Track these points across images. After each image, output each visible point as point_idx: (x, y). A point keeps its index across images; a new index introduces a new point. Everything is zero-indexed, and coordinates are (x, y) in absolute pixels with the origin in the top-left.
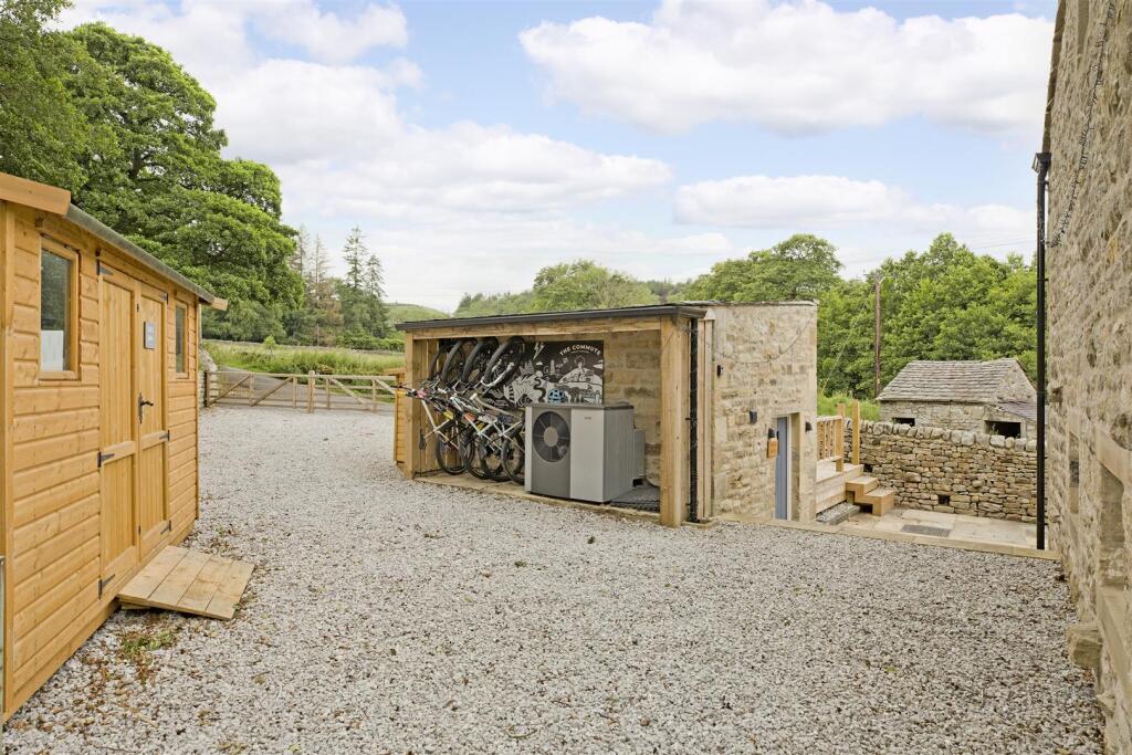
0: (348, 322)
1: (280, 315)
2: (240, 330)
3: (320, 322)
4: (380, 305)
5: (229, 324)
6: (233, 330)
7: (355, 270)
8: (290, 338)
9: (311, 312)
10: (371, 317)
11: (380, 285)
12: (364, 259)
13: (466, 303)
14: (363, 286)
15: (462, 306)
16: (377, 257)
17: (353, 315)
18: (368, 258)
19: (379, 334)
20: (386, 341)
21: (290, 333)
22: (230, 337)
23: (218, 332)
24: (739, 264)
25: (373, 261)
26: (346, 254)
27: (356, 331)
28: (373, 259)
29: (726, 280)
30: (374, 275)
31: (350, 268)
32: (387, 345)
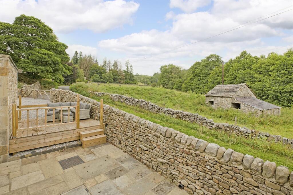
0: (126, 78)
1: (112, 77)
2: (104, 81)
3: (120, 79)
4: (133, 75)
5: (102, 79)
6: (103, 81)
7: (128, 68)
8: (114, 82)
9: (118, 77)
11: (132, 71)
12: (129, 66)
14: (129, 71)
15: (154, 75)
16: (132, 65)
18: (130, 66)
19: (132, 81)
21: (114, 81)
22: (103, 82)
23: (100, 81)
24: (199, 63)
25: (131, 66)
26: (126, 65)
27: (127, 80)
28: (131, 65)
29: (195, 66)
30: (131, 69)
31: (126, 68)
32: (134, 83)
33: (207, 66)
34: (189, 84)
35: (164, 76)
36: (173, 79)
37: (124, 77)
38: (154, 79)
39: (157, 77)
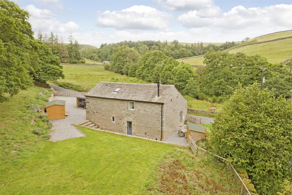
0: (70, 57)
3: (63, 57)
10: (76, 55)
12: (73, 41)
13: (102, 46)
15: (101, 47)
17: (71, 55)
19: (78, 59)
20: (80, 61)
26: (69, 40)
27: (72, 59)
28: (76, 41)
31: (70, 43)
32: (80, 62)
33: (153, 60)
34: (141, 72)
35: (119, 59)
36: (128, 63)
37: (68, 55)
38: (103, 53)
39: (106, 50)
